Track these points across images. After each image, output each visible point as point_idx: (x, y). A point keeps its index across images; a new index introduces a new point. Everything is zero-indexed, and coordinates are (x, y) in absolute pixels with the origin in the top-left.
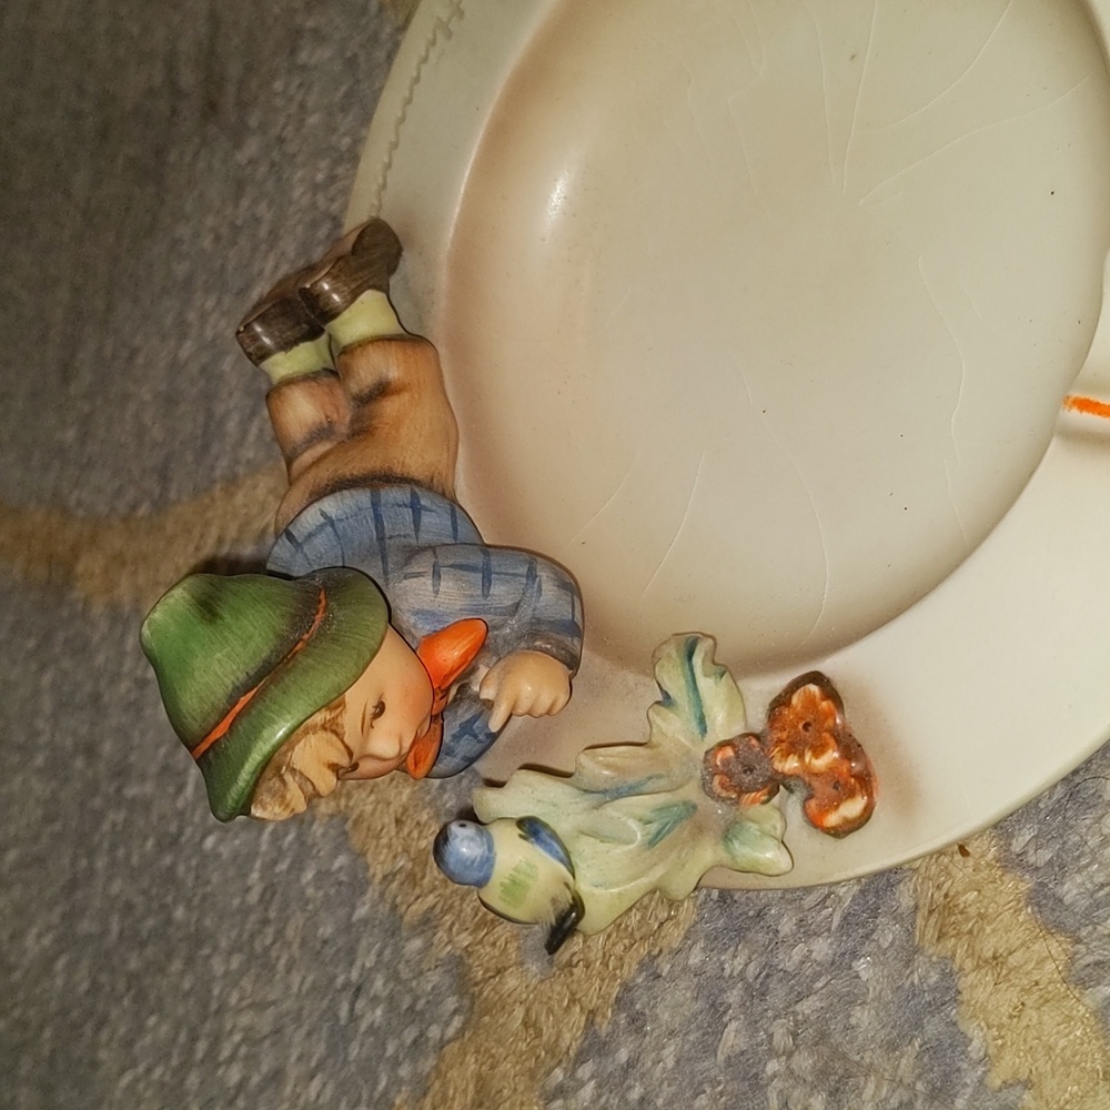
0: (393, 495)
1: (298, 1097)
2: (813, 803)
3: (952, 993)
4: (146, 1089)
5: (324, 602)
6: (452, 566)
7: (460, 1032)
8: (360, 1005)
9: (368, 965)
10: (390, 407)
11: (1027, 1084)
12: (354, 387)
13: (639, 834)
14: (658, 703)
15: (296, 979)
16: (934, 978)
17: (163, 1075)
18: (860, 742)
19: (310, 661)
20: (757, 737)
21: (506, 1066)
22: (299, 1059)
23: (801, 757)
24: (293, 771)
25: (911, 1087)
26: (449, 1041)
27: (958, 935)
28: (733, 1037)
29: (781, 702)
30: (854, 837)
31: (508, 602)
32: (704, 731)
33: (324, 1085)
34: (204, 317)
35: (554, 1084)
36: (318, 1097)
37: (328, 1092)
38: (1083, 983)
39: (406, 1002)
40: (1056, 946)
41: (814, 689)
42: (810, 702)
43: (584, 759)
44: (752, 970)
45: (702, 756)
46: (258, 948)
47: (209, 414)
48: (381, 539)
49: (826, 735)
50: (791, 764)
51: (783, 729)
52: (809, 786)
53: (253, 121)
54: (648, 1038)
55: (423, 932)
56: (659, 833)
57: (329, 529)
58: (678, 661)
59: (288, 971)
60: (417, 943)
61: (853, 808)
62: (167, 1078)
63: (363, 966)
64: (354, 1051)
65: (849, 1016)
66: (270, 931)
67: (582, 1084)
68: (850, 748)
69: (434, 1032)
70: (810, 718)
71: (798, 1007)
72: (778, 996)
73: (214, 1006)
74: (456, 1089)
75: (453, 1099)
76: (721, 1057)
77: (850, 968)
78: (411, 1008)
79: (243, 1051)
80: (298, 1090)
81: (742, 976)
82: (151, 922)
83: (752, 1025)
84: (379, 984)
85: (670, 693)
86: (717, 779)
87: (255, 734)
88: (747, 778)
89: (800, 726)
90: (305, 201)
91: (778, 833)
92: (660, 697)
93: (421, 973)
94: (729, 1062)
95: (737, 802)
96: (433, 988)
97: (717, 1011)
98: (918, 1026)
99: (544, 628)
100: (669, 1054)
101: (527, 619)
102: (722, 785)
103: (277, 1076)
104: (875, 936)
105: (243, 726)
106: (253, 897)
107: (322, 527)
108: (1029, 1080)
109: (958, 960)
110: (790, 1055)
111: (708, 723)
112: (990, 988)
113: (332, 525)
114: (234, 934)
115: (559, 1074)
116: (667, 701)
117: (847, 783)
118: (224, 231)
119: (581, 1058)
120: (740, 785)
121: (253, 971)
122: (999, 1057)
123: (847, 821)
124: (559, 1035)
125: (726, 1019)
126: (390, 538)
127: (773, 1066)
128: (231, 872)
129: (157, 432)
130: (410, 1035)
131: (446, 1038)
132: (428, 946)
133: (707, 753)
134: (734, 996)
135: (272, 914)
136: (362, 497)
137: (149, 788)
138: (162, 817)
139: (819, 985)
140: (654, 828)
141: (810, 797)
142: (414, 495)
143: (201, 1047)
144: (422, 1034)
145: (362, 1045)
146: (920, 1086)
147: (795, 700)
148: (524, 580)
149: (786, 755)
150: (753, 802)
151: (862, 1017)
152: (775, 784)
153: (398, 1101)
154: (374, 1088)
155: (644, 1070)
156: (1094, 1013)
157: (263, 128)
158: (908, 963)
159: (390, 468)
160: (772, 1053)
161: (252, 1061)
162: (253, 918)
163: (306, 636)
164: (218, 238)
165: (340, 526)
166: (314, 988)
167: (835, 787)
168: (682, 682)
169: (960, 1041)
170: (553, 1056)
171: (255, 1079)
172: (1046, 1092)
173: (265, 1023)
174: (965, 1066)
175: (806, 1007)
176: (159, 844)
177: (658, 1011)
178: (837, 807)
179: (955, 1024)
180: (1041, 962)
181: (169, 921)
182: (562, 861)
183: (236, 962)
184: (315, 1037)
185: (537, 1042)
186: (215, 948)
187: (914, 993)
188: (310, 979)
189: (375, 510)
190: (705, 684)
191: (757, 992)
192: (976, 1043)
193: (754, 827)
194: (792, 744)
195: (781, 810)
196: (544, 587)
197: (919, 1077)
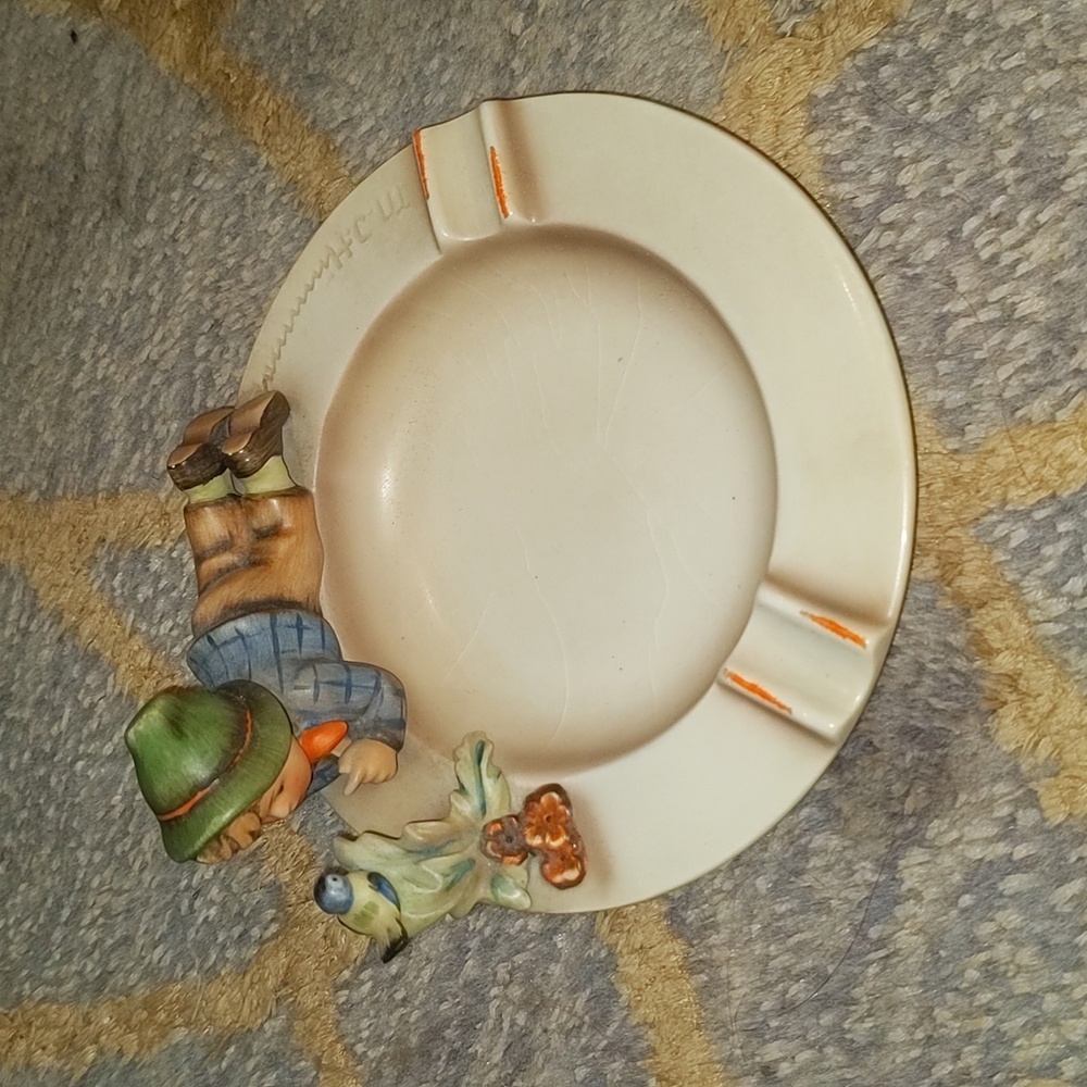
0: (286, 618)
1: (144, 958)
2: (547, 866)
3: (613, 966)
4: (15, 934)
5: (250, 722)
6: (327, 683)
7: (275, 936)
8: (198, 903)
9: (206, 877)
10: (282, 546)
11: (652, 1026)
12: (256, 524)
13: (441, 882)
14: (456, 790)
15: (147, 877)
16: (603, 954)
17: (31, 927)
18: (580, 833)
19: (245, 770)
20: (516, 817)
21: (309, 963)
22: (146, 932)
23: (544, 838)
24: (227, 837)
25: (581, 1018)
26: (268, 940)
27: (622, 931)
28: (471, 968)
29: (533, 798)
30: (570, 890)
31: (361, 706)
32: (484, 813)
33: (165, 953)
34: (96, 359)
35: (343, 980)
36: (159, 962)
37: (168, 958)
38: (693, 971)
39: (236, 908)
40: (678, 946)
41: (555, 796)
42: (553, 804)
43: (408, 829)
44: (488, 931)
45: (481, 828)
46: (118, 850)
47: (97, 438)
48: (277, 653)
49: (560, 827)
50: (537, 841)
51: (534, 817)
52: (546, 856)
53: (151, 216)
54: (411, 961)
55: (251, 862)
56: (453, 882)
57: (240, 641)
58: (471, 764)
59: (142, 870)
60: (247, 870)
61: (572, 875)
62: (34, 930)
63: (203, 877)
64: (191, 934)
65: (547, 968)
66: (129, 841)
67: (363, 983)
68: (574, 837)
69: (256, 932)
70: (551, 814)
71: (515, 958)
72: (502, 949)
73: (78, 885)
74: (270, 974)
75: (268, 979)
76: (461, 981)
77: (552, 939)
78: (240, 914)
79: (101, 921)
80: (143, 953)
81: (481, 931)
82: (24, 814)
83: (484, 963)
84: (214, 893)
85: (466, 786)
86: (489, 844)
87: (209, 818)
88: (508, 845)
89: (545, 817)
90: (192, 296)
91: (524, 887)
92: (458, 787)
93: (250, 891)
94: (465, 985)
95: (501, 861)
96: (257, 903)
97: (462, 950)
98: (591, 980)
99: (383, 725)
100: (426, 974)
101: (372, 717)
102: (493, 848)
103: (127, 941)
104: (569, 922)
105: (199, 810)
106: (116, 813)
107: (234, 639)
108: (653, 1023)
109: (619, 948)
110: (506, 986)
111: (487, 808)
112: (637, 966)
113: (243, 638)
114: (98, 836)
115: (346, 974)
116: (462, 790)
117: (569, 859)
118: (119, 295)
119: (364, 965)
120: (503, 849)
121: (112, 866)
122: (637, 1008)
123: (567, 881)
124: (349, 948)
125: (467, 958)
126: (283, 652)
127: (495, 991)
128: (97, 791)
129: (48, 438)
130: (237, 931)
131: (264, 938)
132: (256, 871)
133: (485, 827)
134: (474, 944)
135: (131, 829)
136: (263, 620)
137: (27, 714)
138: (38, 737)
139: (530, 946)
140: (450, 879)
141: (546, 862)
142: (299, 619)
143: (66, 913)
144: (246, 931)
145: (197, 932)
146: (587, 1018)
147: (543, 800)
148: (372, 691)
149: (535, 834)
150: (512, 863)
151: (556, 969)
152: (526, 852)
153: (223, 973)
154: (205, 960)
155: (408, 980)
156: (696, 990)
157: (159, 224)
158: (587, 942)
159: (282, 595)
160: (495, 983)
161: (108, 929)
162: (114, 828)
163: (241, 751)
164: (112, 300)
165: (248, 640)
166: (160, 885)
167: (562, 859)
168: (473, 780)
169: (614, 994)
170: (344, 962)
171: (110, 942)
172: (663, 1032)
173: (120, 903)
174: (615, 1009)
175: (519, 959)
176: (34, 758)
177: (421, 945)
178: (562, 872)
179: (613, 984)
180: (669, 955)
181: (40, 815)
182: (393, 902)
183: (98, 857)
184: (159, 919)
185: (332, 949)
186: (81, 844)
187: (589, 960)
188: (158, 879)
189: (273, 630)
190: (488, 783)
191: (488, 945)
192: (624, 998)
193: (511, 881)
194: (538, 828)
195: (528, 870)
196: (385, 696)
197: (587, 1013)
